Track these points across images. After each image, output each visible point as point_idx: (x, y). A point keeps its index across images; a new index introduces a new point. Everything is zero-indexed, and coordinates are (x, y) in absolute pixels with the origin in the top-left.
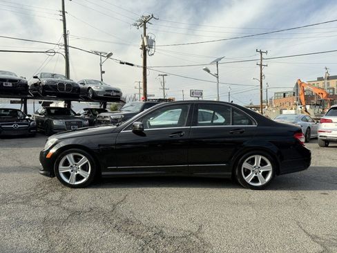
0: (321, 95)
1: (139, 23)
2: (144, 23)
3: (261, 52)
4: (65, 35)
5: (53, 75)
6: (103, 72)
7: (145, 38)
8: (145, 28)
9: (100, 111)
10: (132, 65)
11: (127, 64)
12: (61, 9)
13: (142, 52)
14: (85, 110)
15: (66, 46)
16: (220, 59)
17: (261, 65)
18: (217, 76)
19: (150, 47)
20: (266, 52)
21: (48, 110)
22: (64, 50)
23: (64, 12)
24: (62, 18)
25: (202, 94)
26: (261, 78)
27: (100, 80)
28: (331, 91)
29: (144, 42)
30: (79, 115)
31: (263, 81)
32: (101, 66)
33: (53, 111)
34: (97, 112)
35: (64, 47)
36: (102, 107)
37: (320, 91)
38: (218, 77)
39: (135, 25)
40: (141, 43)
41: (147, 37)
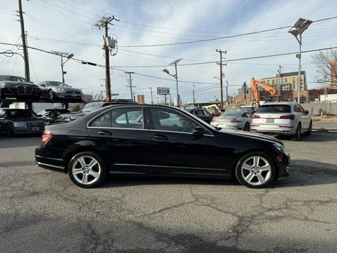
0: (271, 92)
1: (100, 24)
2: (105, 23)
3: (221, 52)
4: (24, 36)
5: (12, 78)
6: (65, 73)
7: (107, 39)
8: (107, 29)
9: (63, 112)
10: (94, 65)
11: (89, 63)
12: (18, 10)
13: (104, 52)
14: (46, 111)
15: (25, 47)
16: (178, 61)
17: (221, 64)
18: (176, 76)
19: (113, 47)
20: (226, 52)
21: (8, 112)
22: (23, 51)
23: (21, 13)
24: (19, 18)
25: (168, 92)
26: (221, 77)
27: (62, 81)
28: (289, 86)
29: (105, 43)
30: (41, 116)
31: (223, 79)
32: (62, 66)
33: (13, 113)
34: (59, 113)
35: (22, 48)
36: (64, 108)
37: (271, 88)
38: (177, 78)
39: (97, 25)
40: (103, 43)
41: (109, 38)
